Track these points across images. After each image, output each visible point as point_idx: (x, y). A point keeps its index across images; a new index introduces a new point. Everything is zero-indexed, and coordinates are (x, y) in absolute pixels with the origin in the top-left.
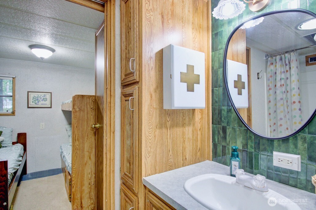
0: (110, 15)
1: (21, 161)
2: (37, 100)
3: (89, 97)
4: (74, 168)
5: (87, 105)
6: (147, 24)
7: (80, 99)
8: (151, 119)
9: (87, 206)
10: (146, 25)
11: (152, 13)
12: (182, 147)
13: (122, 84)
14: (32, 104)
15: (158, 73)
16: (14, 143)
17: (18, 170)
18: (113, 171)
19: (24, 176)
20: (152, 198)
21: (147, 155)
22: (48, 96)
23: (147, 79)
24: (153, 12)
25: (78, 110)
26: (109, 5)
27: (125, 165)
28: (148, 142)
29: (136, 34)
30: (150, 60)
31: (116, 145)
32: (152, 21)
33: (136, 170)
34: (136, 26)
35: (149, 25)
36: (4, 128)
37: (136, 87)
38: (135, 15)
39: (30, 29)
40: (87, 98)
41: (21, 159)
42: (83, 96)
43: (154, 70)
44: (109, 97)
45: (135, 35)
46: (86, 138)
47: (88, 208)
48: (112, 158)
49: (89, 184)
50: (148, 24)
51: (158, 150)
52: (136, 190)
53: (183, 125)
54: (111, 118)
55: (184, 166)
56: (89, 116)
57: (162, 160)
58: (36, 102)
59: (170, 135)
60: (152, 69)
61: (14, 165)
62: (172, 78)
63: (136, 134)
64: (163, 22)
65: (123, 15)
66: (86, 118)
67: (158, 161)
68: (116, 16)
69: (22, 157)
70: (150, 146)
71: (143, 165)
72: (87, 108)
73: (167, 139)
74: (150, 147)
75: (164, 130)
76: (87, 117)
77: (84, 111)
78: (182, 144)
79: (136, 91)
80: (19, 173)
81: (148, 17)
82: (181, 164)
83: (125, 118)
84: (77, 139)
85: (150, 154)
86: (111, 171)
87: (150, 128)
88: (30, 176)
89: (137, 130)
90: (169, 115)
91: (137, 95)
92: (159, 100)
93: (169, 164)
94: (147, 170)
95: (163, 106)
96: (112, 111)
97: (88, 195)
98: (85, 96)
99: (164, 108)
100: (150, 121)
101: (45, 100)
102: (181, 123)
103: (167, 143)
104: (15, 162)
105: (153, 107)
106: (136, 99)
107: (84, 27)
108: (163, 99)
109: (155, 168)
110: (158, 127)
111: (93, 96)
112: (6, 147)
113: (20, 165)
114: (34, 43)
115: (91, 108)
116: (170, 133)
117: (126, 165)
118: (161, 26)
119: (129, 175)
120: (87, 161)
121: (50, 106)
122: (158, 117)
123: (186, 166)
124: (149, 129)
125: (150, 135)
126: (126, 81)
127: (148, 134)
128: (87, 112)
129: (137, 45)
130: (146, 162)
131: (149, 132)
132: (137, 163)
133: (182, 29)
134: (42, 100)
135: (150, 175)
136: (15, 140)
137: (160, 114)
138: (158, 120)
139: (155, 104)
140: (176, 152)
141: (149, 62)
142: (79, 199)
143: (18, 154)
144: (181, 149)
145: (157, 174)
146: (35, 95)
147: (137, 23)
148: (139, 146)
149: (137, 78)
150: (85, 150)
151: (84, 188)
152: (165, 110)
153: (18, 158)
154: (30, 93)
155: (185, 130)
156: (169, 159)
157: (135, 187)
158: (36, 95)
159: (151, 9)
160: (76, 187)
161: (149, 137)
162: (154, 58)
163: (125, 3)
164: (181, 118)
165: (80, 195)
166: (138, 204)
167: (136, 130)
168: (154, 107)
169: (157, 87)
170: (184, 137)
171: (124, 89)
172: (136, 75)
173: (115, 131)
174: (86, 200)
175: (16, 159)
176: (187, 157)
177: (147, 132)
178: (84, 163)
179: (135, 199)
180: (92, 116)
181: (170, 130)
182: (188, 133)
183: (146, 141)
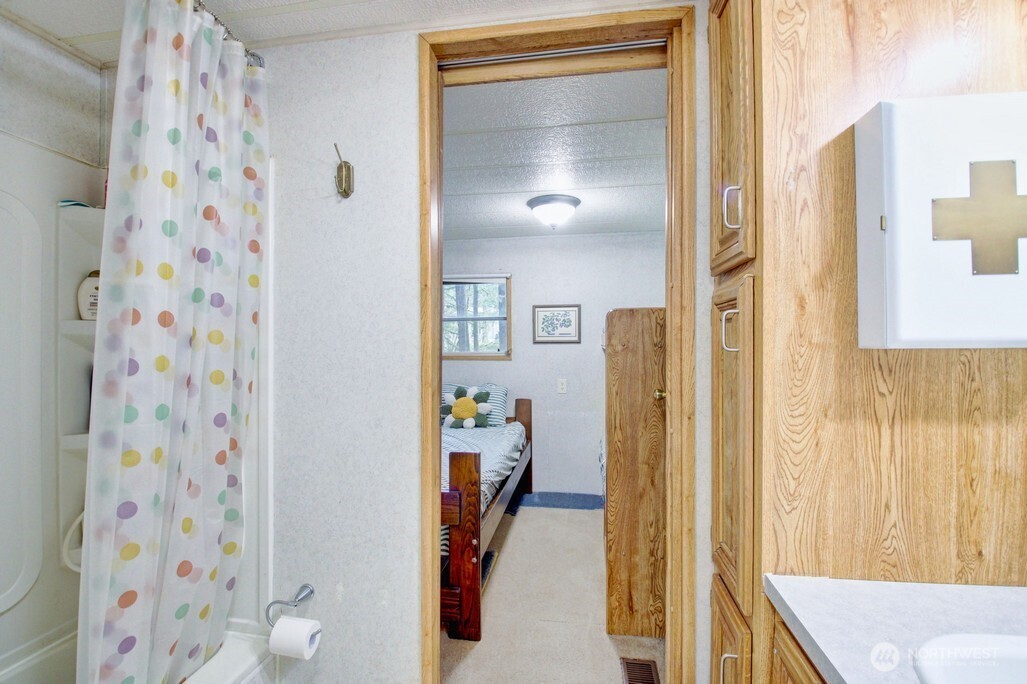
0: (679, 71)
1: (517, 460)
2: (552, 324)
3: (649, 313)
4: (613, 499)
5: (643, 335)
6: (781, 59)
7: (624, 319)
8: (799, 383)
9: (644, 611)
10: (776, 65)
11: (800, 17)
12: (961, 506)
13: (712, 269)
14: (542, 335)
15: (831, 218)
16: (509, 420)
17: (508, 477)
18: (691, 531)
19: (527, 497)
20: (787, 646)
21: (784, 503)
22: (573, 314)
23: (782, 245)
24: (806, 10)
25: (619, 348)
26: (676, 41)
27: (721, 521)
28: (789, 463)
29: (745, 105)
30: (797, 179)
31: (698, 457)
32: (803, 43)
33: (744, 543)
34: (744, 78)
35: (792, 64)
36: (494, 387)
37: (746, 276)
38: (741, 44)
39: (522, 165)
40: (643, 315)
41: (517, 455)
42: (632, 311)
43: (812, 210)
44: (679, 313)
45: (742, 109)
46: (642, 424)
47: (649, 618)
48: (685, 493)
49: (652, 554)
50: (786, 59)
51: (831, 495)
52: (743, 603)
53: (969, 415)
54: (684, 374)
55: (967, 583)
56: (649, 366)
57: (850, 536)
58: (550, 329)
59: (893, 447)
60: (802, 210)
61: (500, 465)
62: (888, 229)
63: (744, 429)
64: (851, 32)
65: (716, 55)
66: (641, 371)
67: (831, 533)
68: (698, 65)
69: (522, 452)
70: (796, 476)
71: (765, 531)
72: (643, 344)
73: (877, 460)
74: (794, 479)
75: (862, 427)
76: (644, 368)
77: (634, 352)
78: (960, 493)
79: (744, 291)
80: (511, 486)
81: (782, 38)
82: (953, 570)
83: (721, 376)
84: (618, 425)
85: (795, 504)
86: (685, 529)
87: (796, 413)
88: (536, 499)
89: (747, 415)
90: (886, 373)
91: (747, 303)
92: (836, 316)
93: (885, 558)
94: (782, 554)
95: (857, 339)
96: (685, 353)
97: (647, 582)
98: (637, 310)
99: (863, 343)
100: (796, 391)
101: (566, 323)
102: (955, 405)
103: (874, 476)
104: (502, 460)
105: (810, 343)
106: (744, 315)
107: (633, 122)
108: (856, 313)
109: (818, 556)
110: (830, 413)
111: (661, 310)
112: (495, 426)
113: (513, 468)
114: (536, 195)
115: (656, 345)
116: (892, 440)
117: (723, 523)
118: (845, 45)
119: (730, 554)
120: (644, 490)
121: (576, 339)
122: (831, 376)
123: (976, 582)
124: (792, 416)
125: (797, 438)
126: (721, 261)
127: (789, 433)
128: (644, 357)
129: (746, 140)
130: (778, 526)
131: (791, 428)
132: (747, 521)
133: (956, 20)
134: (561, 326)
135: (793, 573)
136: (512, 414)
137: (842, 367)
138: (831, 387)
139: (817, 332)
140: (922, 516)
141: (791, 187)
142: (625, 583)
143: (512, 444)
144: (955, 510)
145: (822, 578)
146: (548, 314)
147: (747, 68)
148: (756, 468)
149: (746, 247)
150: (640, 459)
151: (637, 559)
152: (868, 352)
153: (510, 452)
154: (537, 309)
155: (977, 438)
156: (884, 536)
157: (741, 595)
158: (548, 312)
159: (797, 4)
160: (616, 552)
161: (793, 445)
162: (813, 170)
163: (719, 17)
164: (954, 387)
165: (627, 574)
166: (749, 650)
167: (744, 417)
168: (815, 340)
169: (828, 269)
170: (974, 464)
171: (723, 286)
172: (745, 238)
173: (697, 413)
174: (644, 595)
175: (507, 454)
176: (989, 551)
177: (782, 429)
178: (638, 493)
179: (742, 634)
180: (656, 367)
181: (892, 426)
182: (997, 448)
183: (778, 457)
